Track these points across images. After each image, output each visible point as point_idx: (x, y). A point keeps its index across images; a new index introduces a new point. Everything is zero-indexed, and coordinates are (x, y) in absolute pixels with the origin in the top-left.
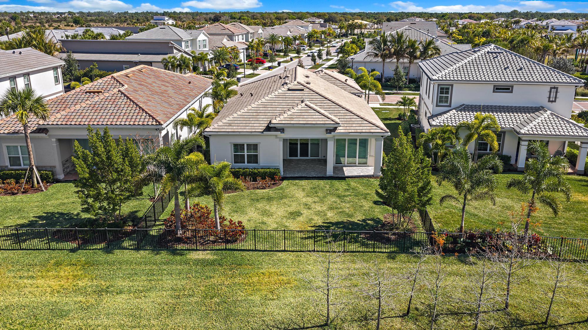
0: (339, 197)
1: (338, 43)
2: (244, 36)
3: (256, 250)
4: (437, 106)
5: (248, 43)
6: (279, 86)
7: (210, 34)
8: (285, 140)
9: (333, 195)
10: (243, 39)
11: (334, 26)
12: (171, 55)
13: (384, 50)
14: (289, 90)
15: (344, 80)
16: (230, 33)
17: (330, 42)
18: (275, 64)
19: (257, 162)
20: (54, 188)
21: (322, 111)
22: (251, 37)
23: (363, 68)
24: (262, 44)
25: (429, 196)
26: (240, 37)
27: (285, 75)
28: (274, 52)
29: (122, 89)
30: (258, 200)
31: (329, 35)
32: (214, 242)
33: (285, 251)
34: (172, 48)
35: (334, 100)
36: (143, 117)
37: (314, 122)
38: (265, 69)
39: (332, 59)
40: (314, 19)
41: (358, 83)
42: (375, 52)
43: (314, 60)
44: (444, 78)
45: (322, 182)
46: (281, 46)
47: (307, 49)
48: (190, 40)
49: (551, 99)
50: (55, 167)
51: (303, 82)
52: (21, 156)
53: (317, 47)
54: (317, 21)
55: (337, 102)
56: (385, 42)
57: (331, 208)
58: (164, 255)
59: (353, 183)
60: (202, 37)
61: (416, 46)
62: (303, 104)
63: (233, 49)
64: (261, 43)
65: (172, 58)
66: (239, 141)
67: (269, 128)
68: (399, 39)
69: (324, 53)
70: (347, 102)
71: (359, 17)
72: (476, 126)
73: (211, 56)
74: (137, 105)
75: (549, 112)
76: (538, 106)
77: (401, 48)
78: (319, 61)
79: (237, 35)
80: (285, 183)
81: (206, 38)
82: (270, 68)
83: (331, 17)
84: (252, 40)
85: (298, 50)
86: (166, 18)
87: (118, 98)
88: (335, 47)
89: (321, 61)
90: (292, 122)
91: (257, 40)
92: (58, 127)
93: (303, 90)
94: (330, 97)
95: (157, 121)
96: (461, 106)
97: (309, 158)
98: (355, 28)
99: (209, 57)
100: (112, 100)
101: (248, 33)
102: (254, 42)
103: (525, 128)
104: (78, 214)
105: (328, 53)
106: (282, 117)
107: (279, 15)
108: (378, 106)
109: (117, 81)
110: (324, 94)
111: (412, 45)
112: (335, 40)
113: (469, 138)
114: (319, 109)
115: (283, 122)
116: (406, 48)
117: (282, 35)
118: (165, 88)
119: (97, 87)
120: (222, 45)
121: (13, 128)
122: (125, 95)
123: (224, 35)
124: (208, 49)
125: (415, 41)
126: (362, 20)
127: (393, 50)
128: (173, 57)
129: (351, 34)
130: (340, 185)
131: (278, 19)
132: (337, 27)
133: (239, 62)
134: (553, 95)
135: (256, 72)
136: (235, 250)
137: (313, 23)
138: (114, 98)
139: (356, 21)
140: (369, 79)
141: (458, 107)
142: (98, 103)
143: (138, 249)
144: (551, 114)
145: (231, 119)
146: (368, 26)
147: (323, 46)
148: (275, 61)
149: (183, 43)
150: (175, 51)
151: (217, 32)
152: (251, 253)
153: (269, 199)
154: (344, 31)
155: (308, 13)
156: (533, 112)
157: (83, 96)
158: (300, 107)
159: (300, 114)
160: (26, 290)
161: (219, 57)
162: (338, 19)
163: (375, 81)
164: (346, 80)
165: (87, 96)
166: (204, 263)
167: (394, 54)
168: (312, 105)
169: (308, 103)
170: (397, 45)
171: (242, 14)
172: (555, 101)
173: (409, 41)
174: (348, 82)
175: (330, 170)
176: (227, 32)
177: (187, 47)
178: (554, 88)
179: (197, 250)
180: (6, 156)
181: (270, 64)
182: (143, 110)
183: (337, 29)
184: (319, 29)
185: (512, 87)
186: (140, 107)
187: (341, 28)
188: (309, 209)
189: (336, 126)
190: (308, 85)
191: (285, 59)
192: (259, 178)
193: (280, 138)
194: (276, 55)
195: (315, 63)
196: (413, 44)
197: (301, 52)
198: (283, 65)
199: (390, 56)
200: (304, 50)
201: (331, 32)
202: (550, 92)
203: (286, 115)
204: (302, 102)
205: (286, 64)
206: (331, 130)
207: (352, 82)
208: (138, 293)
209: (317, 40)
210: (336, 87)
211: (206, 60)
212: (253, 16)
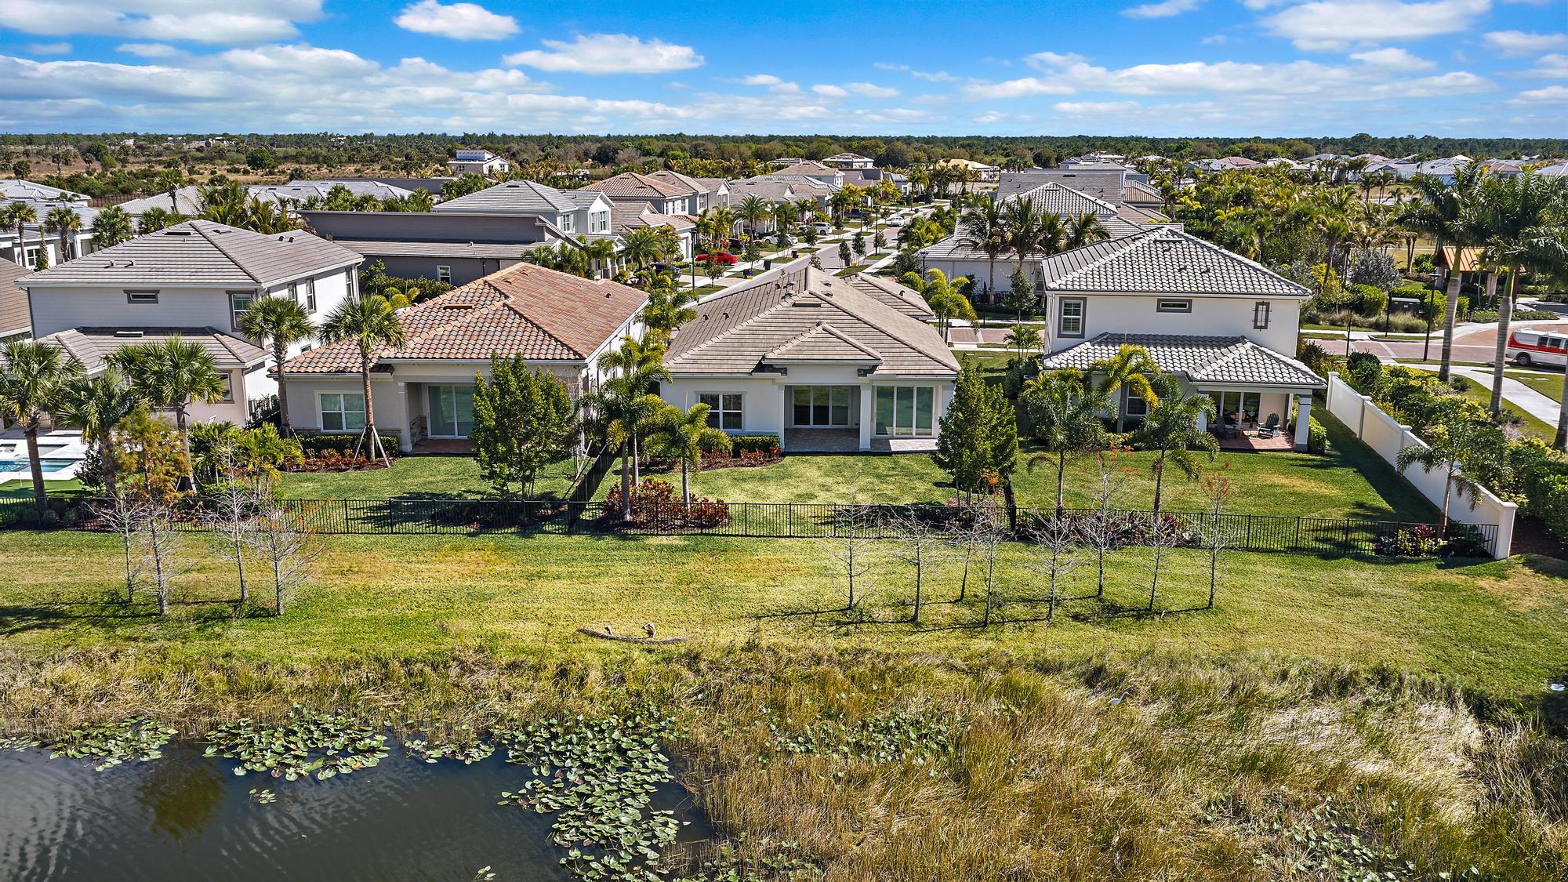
0: (878, 476)
1: (902, 216)
2: (687, 201)
3: (746, 536)
4: (1060, 335)
5: (697, 219)
6: (776, 300)
7: (614, 199)
8: (788, 389)
9: (869, 474)
10: (683, 209)
11: (896, 177)
12: (542, 245)
13: (992, 235)
14: (795, 305)
15: (897, 293)
16: (657, 195)
17: (885, 215)
18: (759, 265)
19: (739, 427)
20: (402, 463)
21: (851, 340)
22: (702, 205)
23: (936, 270)
24: (727, 220)
25: (1012, 459)
26: (679, 203)
27: (786, 281)
28: (755, 238)
29: (508, 302)
30: (744, 480)
31: (886, 197)
32: (682, 527)
33: (790, 536)
34: (542, 229)
35: (872, 322)
36: (552, 347)
37: (837, 357)
38: (737, 275)
39: (889, 254)
40: (848, 157)
41: (927, 300)
42: (973, 239)
43: (844, 255)
44: (1070, 287)
45: (850, 460)
46: (770, 224)
47: (830, 231)
48: (573, 212)
49: (1259, 324)
50: (399, 431)
51: (819, 293)
52: (343, 411)
53: (854, 226)
54: (858, 162)
55: (877, 325)
56: (993, 218)
57: (862, 490)
58: (608, 541)
59: (903, 461)
60: (598, 206)
61: (1060, 227)
62: (820, 329)
63: (665, 232)
64: (724, 219)
65: (544, 251)
66: (710, 389)
67: (761, 367)
68: (1023, 213)
69: (869, 240)
70: (897, 327)
71: (963, 151)
72: (1116, 366)
73: (617, 248)
74: (539, 328)
75: (1249, 345)
76: (1237, 336)
77: (1028, 231)
78: (856, 259)
79: (670, 200)
80: (788, 460)
81: (606, 208)
82: (747, 273)
83: (893, 151)
84: (705, 212)
85: (809, 233)
86: (487, 156)
87: (504, 316)
88: (897, 226)
89: (862, 258)
90: (801, 357)
91: (715, 212)
92: (412, 363)
93: (819, 305)
94: (866, 319)
95: (575, 353)
96: (1101, 335)
97: (830, 426)
98: (949, 180)
99: (615, 249)
100: (496, 321)
101: (696, 194)
102: (709, 215)
103: (1203, 371)
104: (460, 495)
105: (879, 242)
106: (783, 349)
107: (763, 146)
108: (974, 348)
109: (495, 289)
110: (855, 313)
111: (1051, 225)
112: (897, 211)
113: (1106, 386)
114: (846, 337)
115: (786, 357)
116: (1039, 230)
117: (772, 199)
118: (571, 303)
119: (462, 298)
120: (639, 223)
121: (335, 365)
122: (516, 312)
123: (645, 199)
124: (609, 232)
125: (1057, 217)
126: (972, 159)
127: (1009, 236)
128: (546, 249)
129: (937, 196)
130: (882, 464)
131: (760, 156)
132: (905, 178)
133: (677, 260)
134: (1261, 315)
135: (717, 282)
136: (715, 535)
137: (847, 166)
138: (497, 316)
139: (953, 162)
140: (948, 291)
141: (1096, 338)
142: (472, 325)
143: (569, 533)
144: (1252, 348)
145: (697, 352)
146: (984, 176)
147: (867, 224)
148: (758, 258)
149: (559, 219)
150: (547, 236)
151: (627, 193)
152: (739, 539)
153: (763, 479)
154: (921, 187)
155: (835, 139)
156: (1226, 347)
157: (440, 314)
158: (813, 332)
159: (815, 344)
160: (426, 575)
161: (638, 247)
162: (910, 156)
163: (960, 296)
164: (901, 294)
165: (447, 314)
166: (672, 549)
167: (1013, 243)
168: (834, 330)
169: (828, 326)
170: (1018, 225)
171: (667, 143)
172: (1266, 327)
173: (1044, 218)
174: (905, 297)
175: (865, 442)
176: (650, 193)
177: (567, 227)
178: (1263, 304)
179: (658, 535)
180: (319, 412)
181: (747, 266)
182: (550, 336)
183: (905, 182)
184: (860, 184)
185: (1190, 301)
186: (545, 332)
187: (914, 180)
188: (828, 490)
189: (875, 362)
190: (828, 298)
191: (780, 254)
192: (743, 452)
193: (779, 385)
194: (758, 244)
195: (847, 264)
196: (1052, 223)
197: (816, 239)
198: (775, 268)
199: (1005, 247)
200: (823, 232)
201: (890, 190)
202: (1257, 310)
203: (790, 346)
204: (818, 324)
205: (782, 266)
206: (867, 370)
207: (914, 297)
208: (583, 578)
209: (855, 211)
210: (881, 304)
211: (609, 255)
212: (696, 147)
